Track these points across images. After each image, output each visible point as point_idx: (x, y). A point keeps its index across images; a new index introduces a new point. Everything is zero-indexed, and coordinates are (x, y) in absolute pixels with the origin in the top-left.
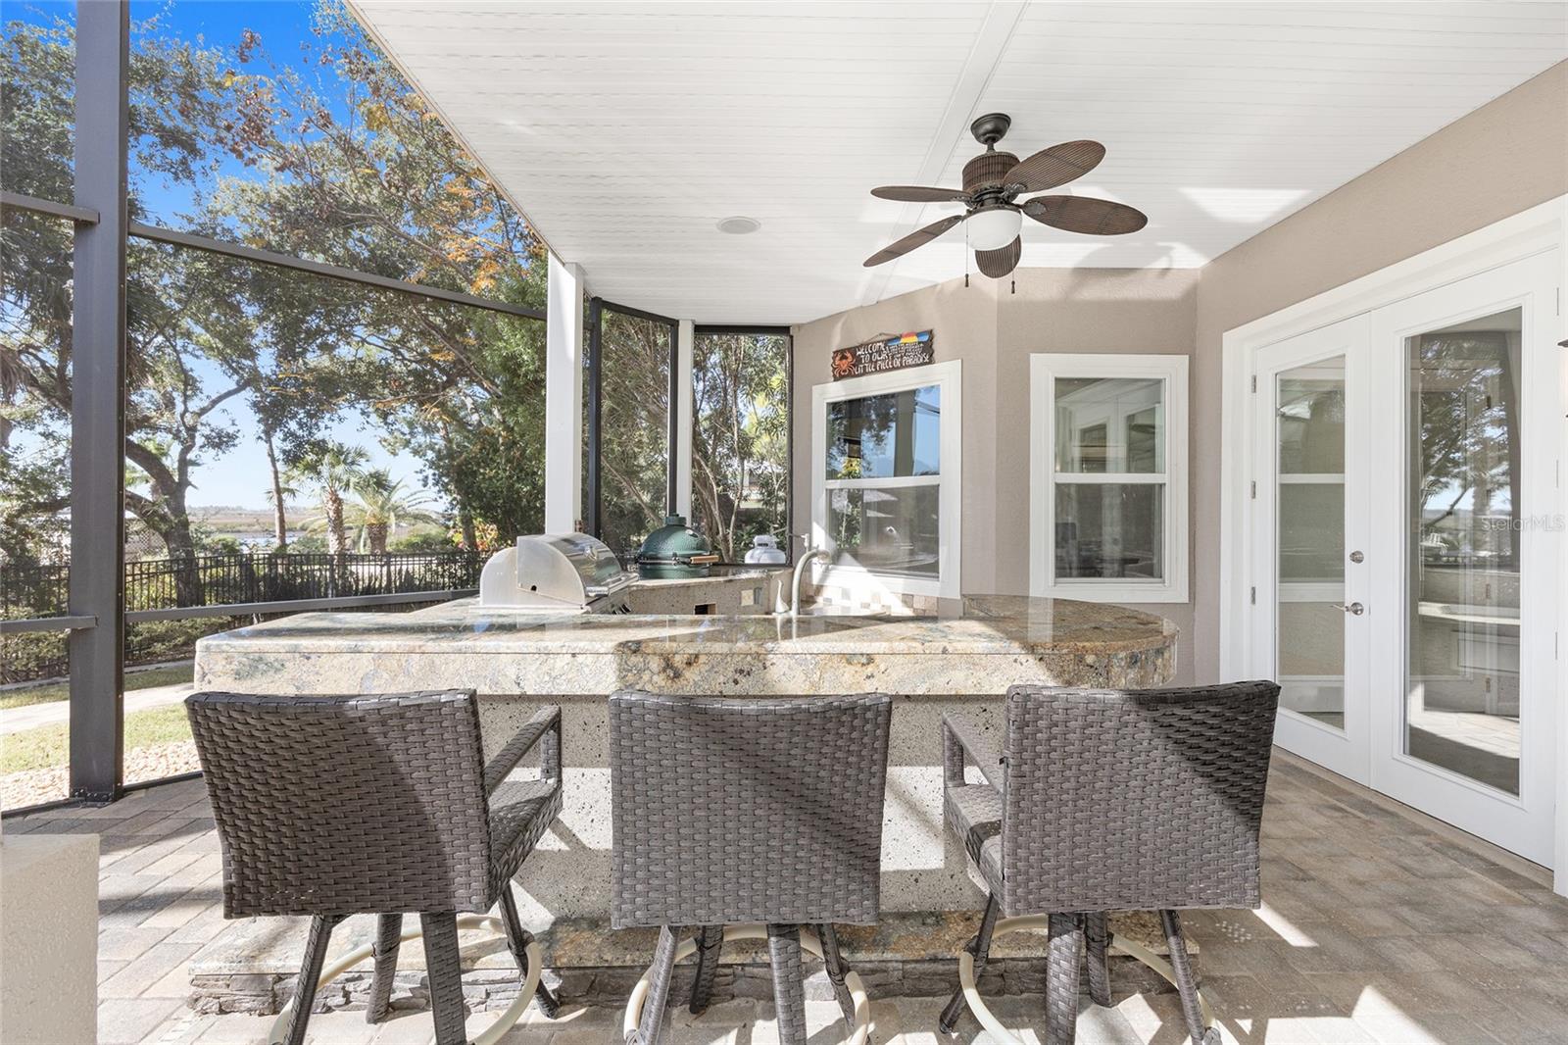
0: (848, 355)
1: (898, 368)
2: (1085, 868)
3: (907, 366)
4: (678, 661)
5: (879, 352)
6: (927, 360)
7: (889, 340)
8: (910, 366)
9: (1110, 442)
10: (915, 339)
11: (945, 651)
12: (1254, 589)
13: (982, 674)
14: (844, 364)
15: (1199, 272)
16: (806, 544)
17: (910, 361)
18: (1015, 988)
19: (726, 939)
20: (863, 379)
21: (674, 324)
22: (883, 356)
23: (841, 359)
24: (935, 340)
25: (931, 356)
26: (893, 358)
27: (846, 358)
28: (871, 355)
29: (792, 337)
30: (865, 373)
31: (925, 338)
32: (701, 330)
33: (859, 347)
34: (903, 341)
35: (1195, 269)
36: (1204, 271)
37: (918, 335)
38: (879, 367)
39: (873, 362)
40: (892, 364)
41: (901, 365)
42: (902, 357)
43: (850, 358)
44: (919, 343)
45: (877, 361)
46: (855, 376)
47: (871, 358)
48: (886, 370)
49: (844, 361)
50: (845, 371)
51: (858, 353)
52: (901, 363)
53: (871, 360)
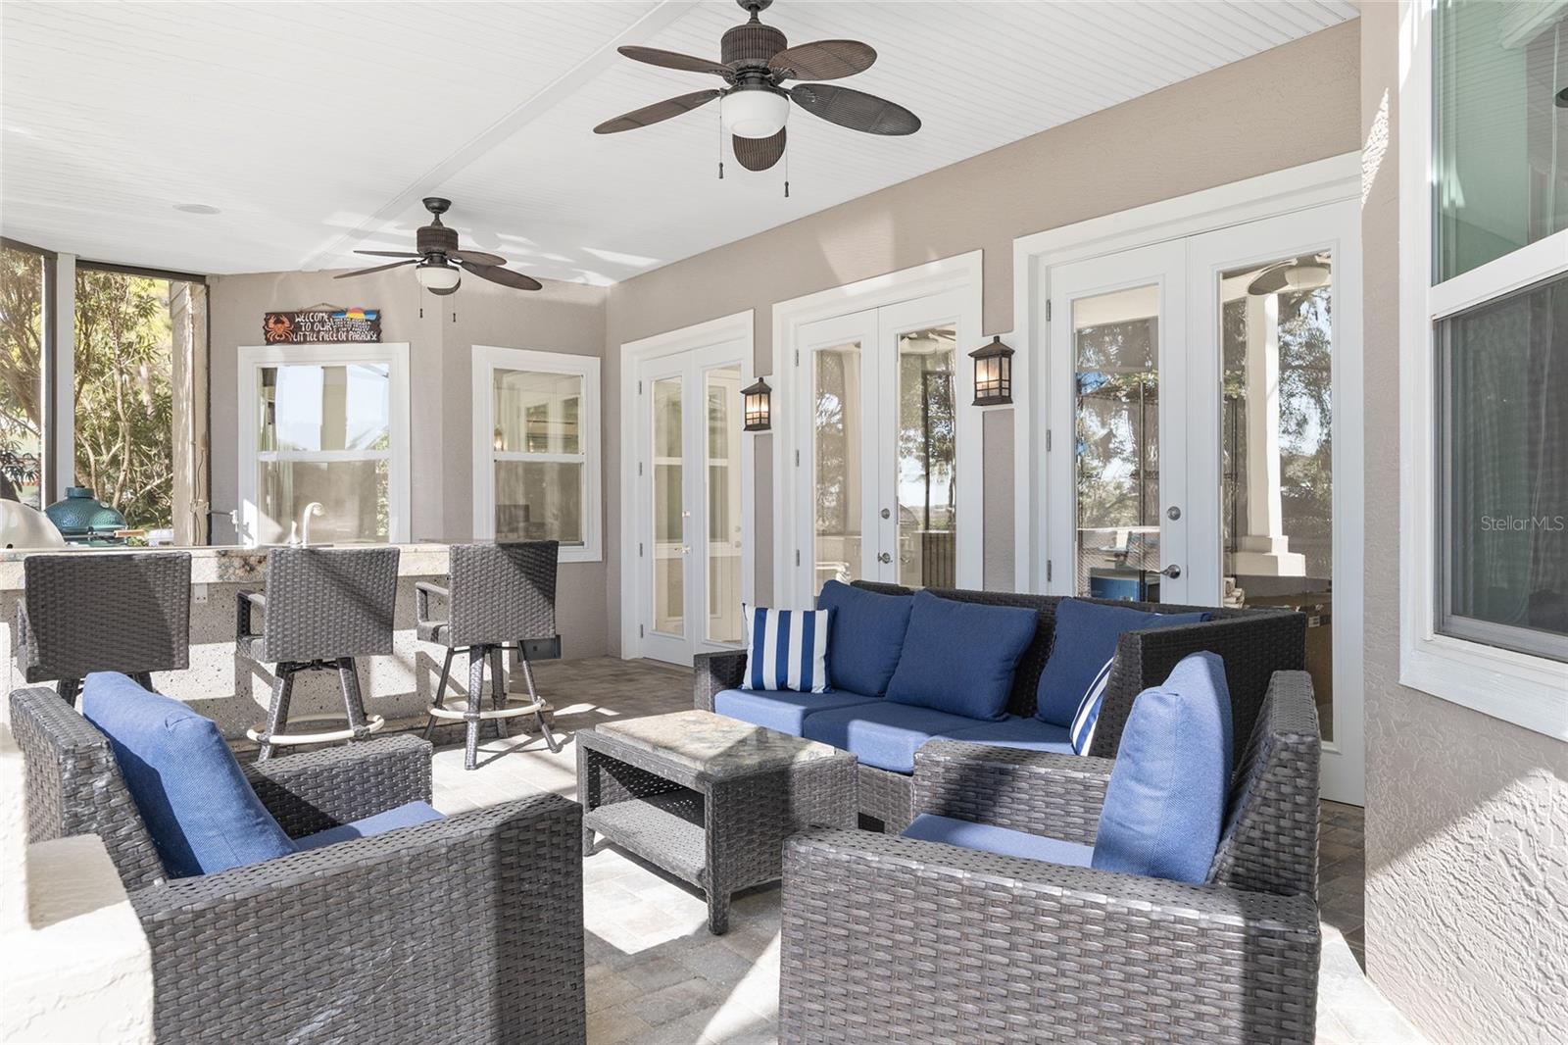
0: (285, 319)
1: (343, 342)
2: (484, 623)
3: (353, 341)
4: (253, 561)
5: (322, 322)
6: (374, 338)
7: (334, 312)
8: (357, 341)
9: (550, 419)
10: (362, 316)
11: (416, 551)
12: (641, 545)
13: (437, 563)
14: (280, 329)
15: (609, 291)
16: (234, 521)
17: (357, 337)
18: (457, 740)
19: (289, 722)
20: (306, 347)
21: (51, 257)
22: (327, 327)
23: (276, 322)
24: (381, 320)
25: (379, 335)
26: (338, 331)
27: (283, 323)
28: (313, 324)
29: (208, 287)
30: (305, 341)
31: (373, 317)
32: (83, 264)
33: (299, 313)
34: (349, 315)
35: (606, 288)
36: (612, 288)
37: (366, 313)
38: (323, 337)
39: (314, 331)
40: (337, 337)
41: (347, 339)
42: (348, 331)
43: (287, 324)
44: (367, 321)
45: (319, 331)
46: (293, 343)
47: (312, 327)
48: (330, 342)
49: (280, 325)
50: (281, 336)
51: (297, 320)
52: (347, 337)
53: (312, 330)
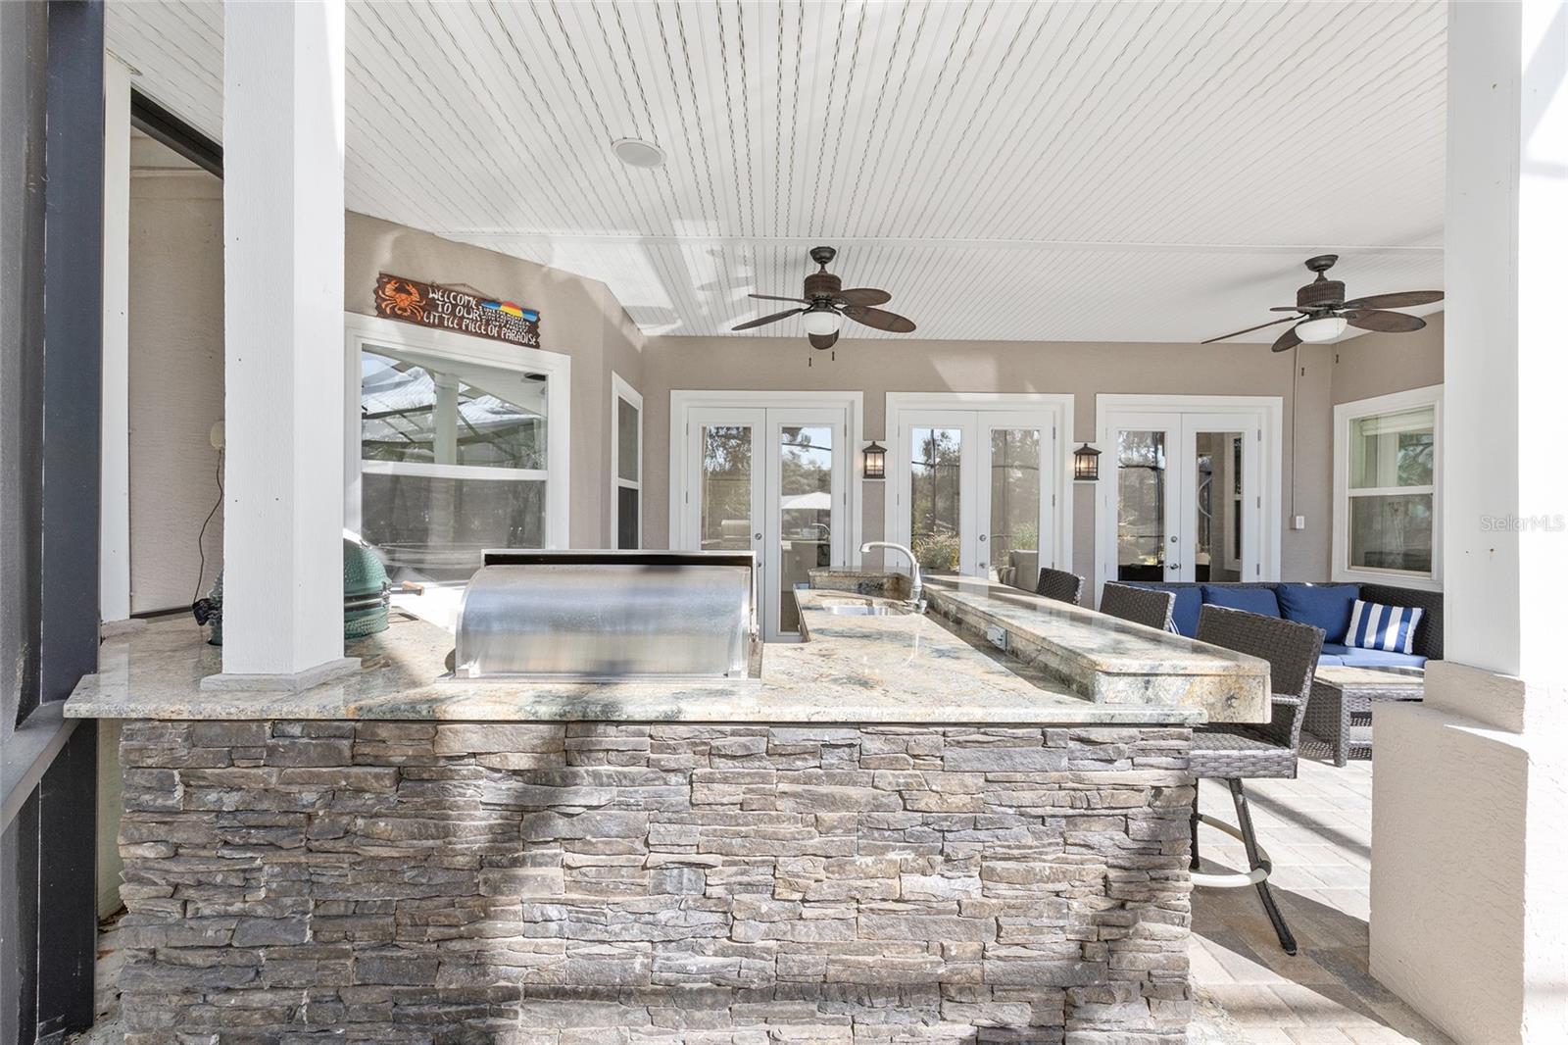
0: (412, 290)
1: (493, 338)
3: (505, 340)
5: (468, 308)
6: (530, 342)
7: (484, 300)
8: (510, 341)
10: (520, 314)
14: (403, 301)
17: (511, 336)
20: (438, 333)
22: (473, 316)
23: (397, 290)
24: (542, 324)
25: (536, 340)
26: (487, 324)
27: (409, 293)
28: (455, 306)
30: (441, 325)
31: (531, 318)
33: (435, 288)
34: (502, 308)
37: (525, 311)
38: (467, 326)
39: (455, 316)
40: (486, 330)
41: (499, 335)
42: (500, 327)
43: (416, 297)
44: (524, 320)
45: (463, 317)
46: (421, 323)
47: (454, 310)
48: (476, 334)
49: (404, 296)
50: (405, 310)
51: (431, 295)
52: (499, 333)
53: (453, 313)
